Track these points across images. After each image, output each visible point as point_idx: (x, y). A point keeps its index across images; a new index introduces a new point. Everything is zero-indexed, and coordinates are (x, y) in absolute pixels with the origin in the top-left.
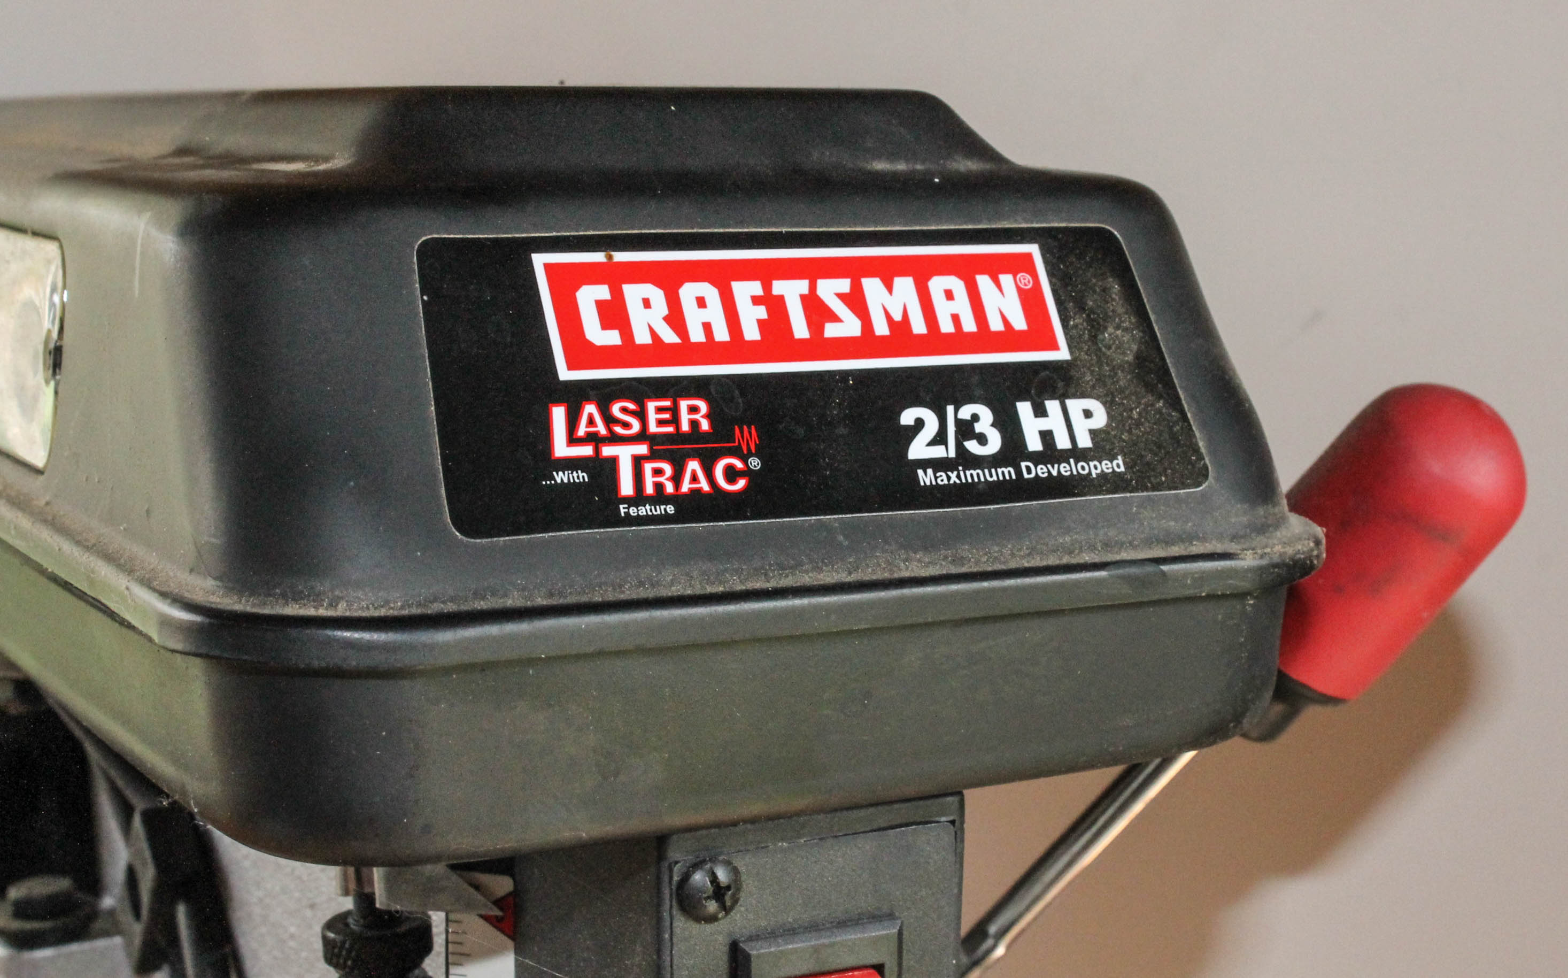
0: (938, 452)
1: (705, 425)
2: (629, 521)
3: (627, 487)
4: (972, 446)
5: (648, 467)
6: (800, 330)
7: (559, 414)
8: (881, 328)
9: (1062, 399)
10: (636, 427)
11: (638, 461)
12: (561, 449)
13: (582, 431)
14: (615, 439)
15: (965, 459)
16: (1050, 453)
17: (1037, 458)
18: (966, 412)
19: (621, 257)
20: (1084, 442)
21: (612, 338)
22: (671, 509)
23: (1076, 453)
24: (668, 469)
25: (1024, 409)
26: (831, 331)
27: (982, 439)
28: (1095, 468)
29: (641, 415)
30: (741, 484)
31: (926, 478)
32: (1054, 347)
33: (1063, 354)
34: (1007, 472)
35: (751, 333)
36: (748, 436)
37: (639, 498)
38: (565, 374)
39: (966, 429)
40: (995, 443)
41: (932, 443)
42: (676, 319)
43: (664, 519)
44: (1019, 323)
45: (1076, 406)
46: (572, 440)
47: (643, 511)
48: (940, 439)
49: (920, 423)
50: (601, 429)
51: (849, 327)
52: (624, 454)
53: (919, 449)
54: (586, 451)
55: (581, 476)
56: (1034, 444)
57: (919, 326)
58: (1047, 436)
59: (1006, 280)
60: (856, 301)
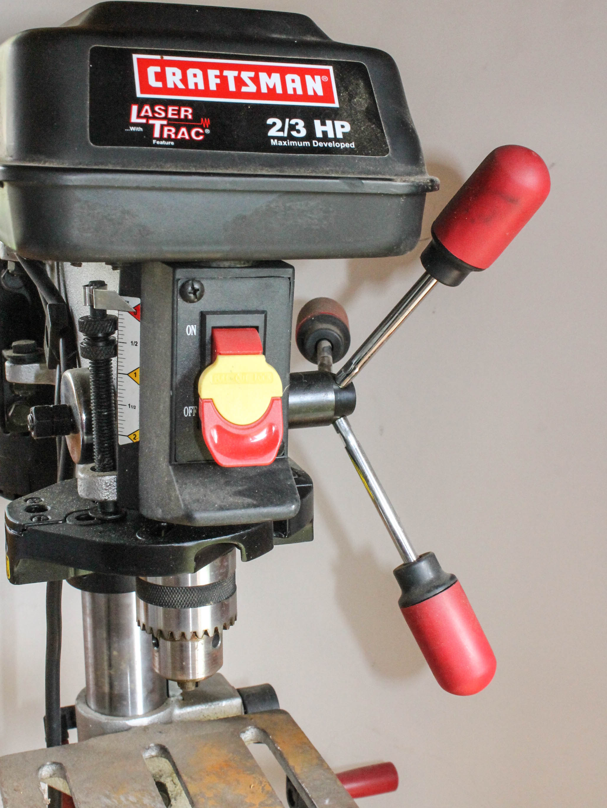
0: (281, 134)
1: (190, 117)
2: (156, 145)
3: (157, 134)
4: (294, 133)
5: (166, 129)
6: (232, 87)
7: (135, 108)
8: (264, 90)
9: (333, 120)
10: (163, 115)
11: (162, 126)
12: (134, 119)
13: (143, 114)
14: (154, 118)
15: (291, 137)
16: (325, 137)
17: (319, 140)
18: (293, 122)
19: (166, 58)
20: (340, 136)
21: (159, 85)
22: (172, 143)
23: (336, 140)
24: (173, 130)
25: (317, 123)
26: (244, 89)
27: (298, 131)
28: (342, 145)
29: (166, 111)
30: (201, 138)
31: (274, 142)
32: (333, 102)
33: (336, 105)
34: (307, 143)
35: (213, 87)
36: (207, 121)
37: (161, 138)
38: (139, 95)
39: (292, 127)
40: (303, 133)
41: (279, 131)
42: (184, 80)
43: (170, 146)
44: (320, 93)
45: (338, 123)
46: (139, 116)
47: (163, 143)
48: (282, 130)
49: (274, 124)
50: (150, 114)
51: (252, 88)
52: (158, 124)
53: (272, 132)
54: (144, 121)
55: (140, 129)
56: (319, 135)
57: (279, 90)
58: (325, 133)
59: (318, 78)
60: (256, 80)
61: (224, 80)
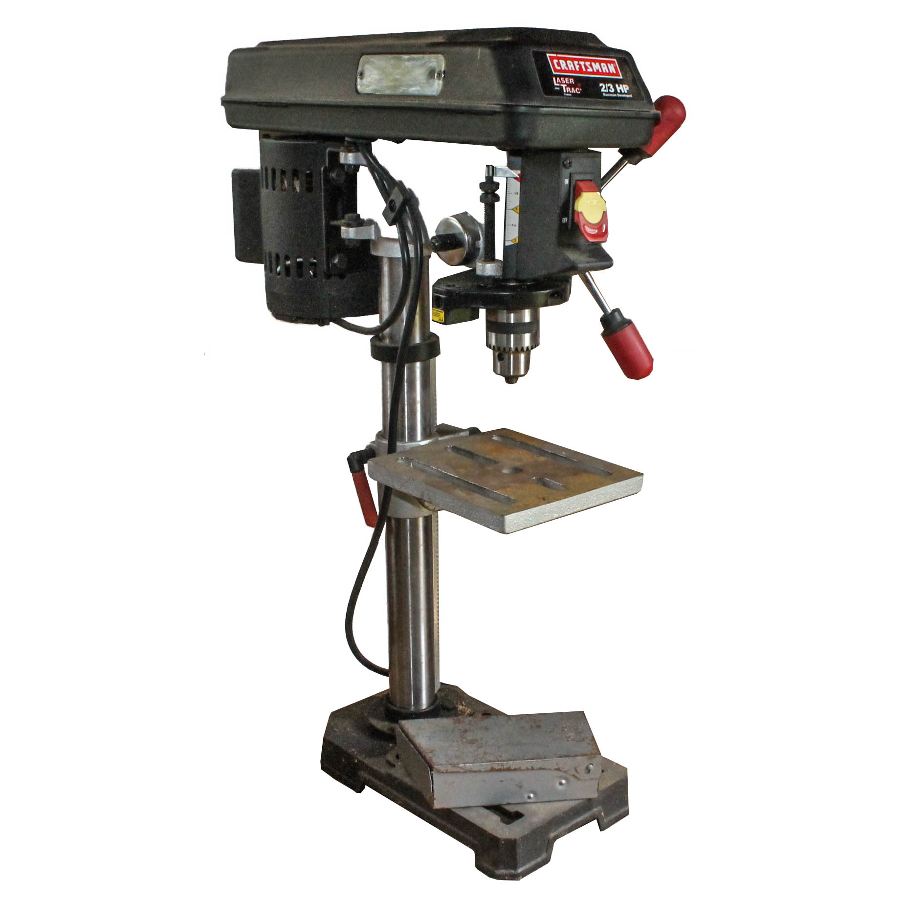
0: (605, 91)
1: (573, 83)
2: (565, 96)
3: (565, 91)
4: (610, 90)
5: (567, 88)
6: (584, 70)
7: (554, 79)
8: (595, 71)
9: (622, 84)
10: (564, 82)
11: (566, 87)
12: (555, 84)
13: (558, 82)
14: (562, 83)
15: (609, 93)
16: (621, 93)
17: (620, 93)
18: (609, 85)
19: (559, 55)
20: (626, 92)
21: (559, 68)
22: (571, 95)
23: (624, 93)
24: (570, 89)
25: (617, 85)
26: (588, 70)
27: (611, 90)
28: (628, 96)
29: (565, 80)
30: (579, 92)
31: (604, 94)
32: (619, 76)
33: (621, 77)
34: (615, 95)
35: (578, 70)
36: (579, 85)
37: (566, 93)
38: (554, 73)
39: (609, 88)
40: (613, 91)
42: (567, 66)
43: (570, 96)
44: (615, 72)
45: (624, 86)
46: (557, 83)
47: (567, 95)
48: (605, 89)
49: (602, 87)
50: (560, 82)
51: (590, 70)
52: (564, 86)
53: (603, 90)
54: (558, 85)
55: (558, 89)
56: (619, 91)
57: (600, 71)
58: (621, 90)
59: (612, 65)
60: (591, 65)
61: (580, 65)
